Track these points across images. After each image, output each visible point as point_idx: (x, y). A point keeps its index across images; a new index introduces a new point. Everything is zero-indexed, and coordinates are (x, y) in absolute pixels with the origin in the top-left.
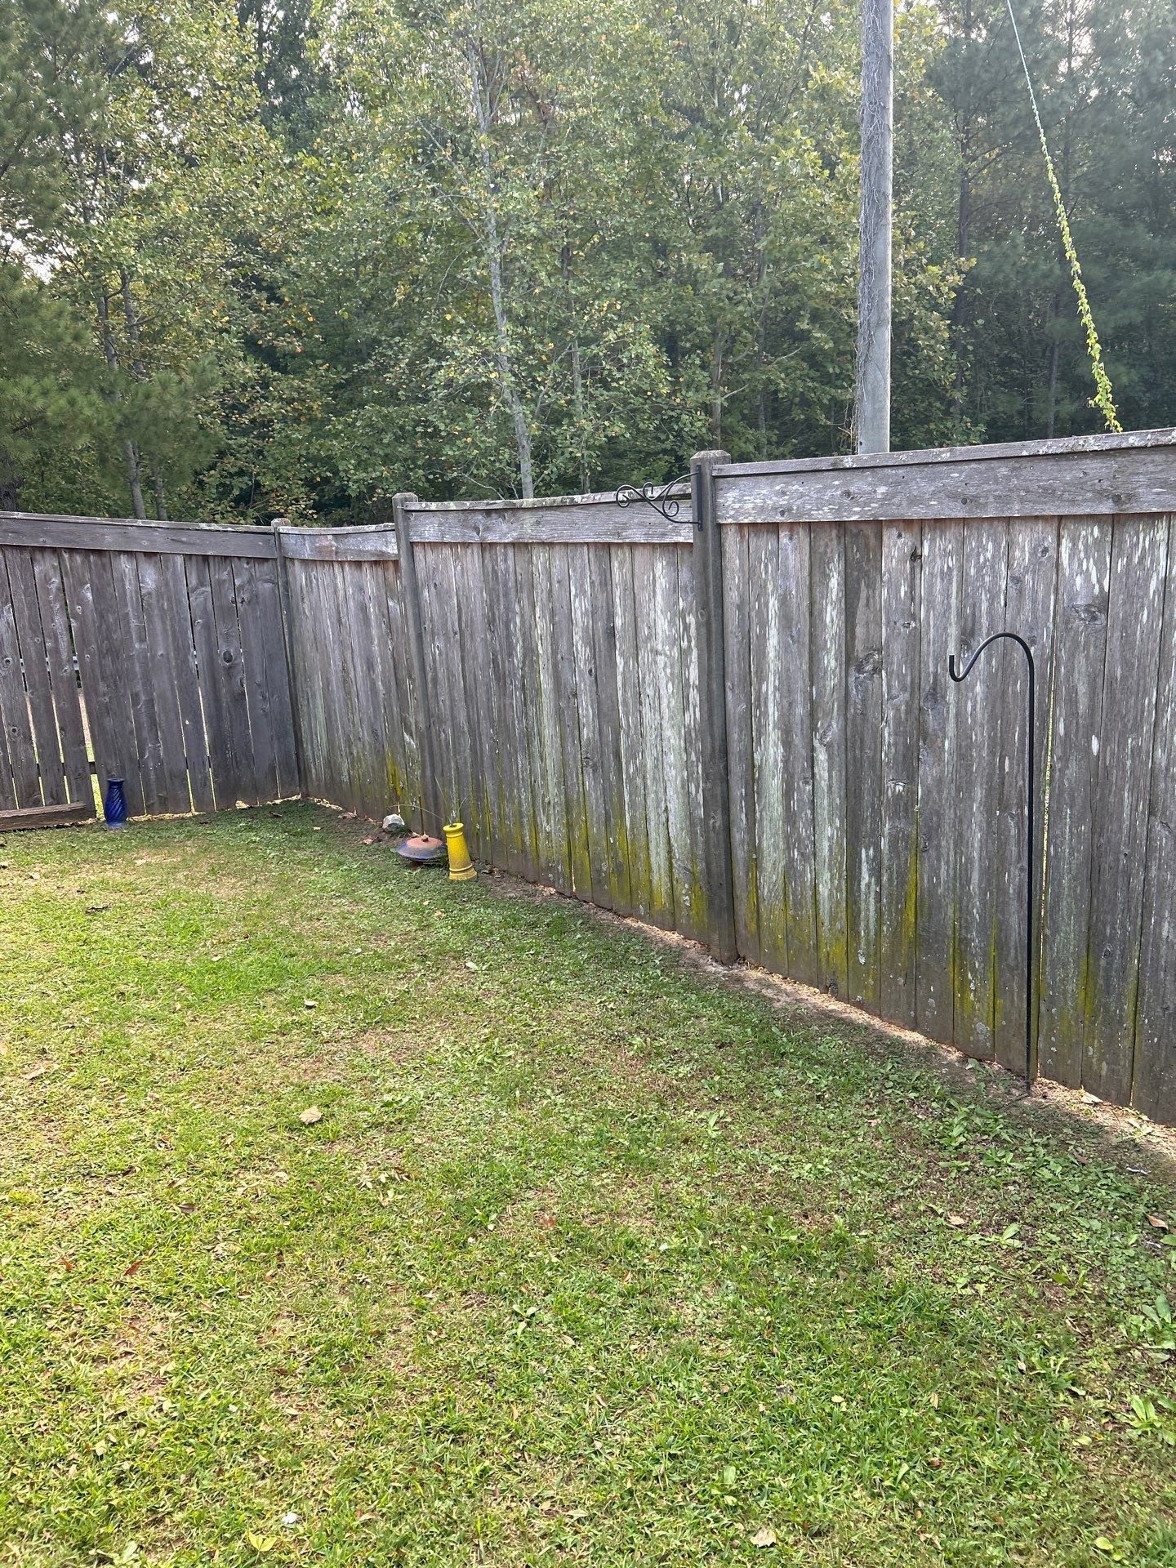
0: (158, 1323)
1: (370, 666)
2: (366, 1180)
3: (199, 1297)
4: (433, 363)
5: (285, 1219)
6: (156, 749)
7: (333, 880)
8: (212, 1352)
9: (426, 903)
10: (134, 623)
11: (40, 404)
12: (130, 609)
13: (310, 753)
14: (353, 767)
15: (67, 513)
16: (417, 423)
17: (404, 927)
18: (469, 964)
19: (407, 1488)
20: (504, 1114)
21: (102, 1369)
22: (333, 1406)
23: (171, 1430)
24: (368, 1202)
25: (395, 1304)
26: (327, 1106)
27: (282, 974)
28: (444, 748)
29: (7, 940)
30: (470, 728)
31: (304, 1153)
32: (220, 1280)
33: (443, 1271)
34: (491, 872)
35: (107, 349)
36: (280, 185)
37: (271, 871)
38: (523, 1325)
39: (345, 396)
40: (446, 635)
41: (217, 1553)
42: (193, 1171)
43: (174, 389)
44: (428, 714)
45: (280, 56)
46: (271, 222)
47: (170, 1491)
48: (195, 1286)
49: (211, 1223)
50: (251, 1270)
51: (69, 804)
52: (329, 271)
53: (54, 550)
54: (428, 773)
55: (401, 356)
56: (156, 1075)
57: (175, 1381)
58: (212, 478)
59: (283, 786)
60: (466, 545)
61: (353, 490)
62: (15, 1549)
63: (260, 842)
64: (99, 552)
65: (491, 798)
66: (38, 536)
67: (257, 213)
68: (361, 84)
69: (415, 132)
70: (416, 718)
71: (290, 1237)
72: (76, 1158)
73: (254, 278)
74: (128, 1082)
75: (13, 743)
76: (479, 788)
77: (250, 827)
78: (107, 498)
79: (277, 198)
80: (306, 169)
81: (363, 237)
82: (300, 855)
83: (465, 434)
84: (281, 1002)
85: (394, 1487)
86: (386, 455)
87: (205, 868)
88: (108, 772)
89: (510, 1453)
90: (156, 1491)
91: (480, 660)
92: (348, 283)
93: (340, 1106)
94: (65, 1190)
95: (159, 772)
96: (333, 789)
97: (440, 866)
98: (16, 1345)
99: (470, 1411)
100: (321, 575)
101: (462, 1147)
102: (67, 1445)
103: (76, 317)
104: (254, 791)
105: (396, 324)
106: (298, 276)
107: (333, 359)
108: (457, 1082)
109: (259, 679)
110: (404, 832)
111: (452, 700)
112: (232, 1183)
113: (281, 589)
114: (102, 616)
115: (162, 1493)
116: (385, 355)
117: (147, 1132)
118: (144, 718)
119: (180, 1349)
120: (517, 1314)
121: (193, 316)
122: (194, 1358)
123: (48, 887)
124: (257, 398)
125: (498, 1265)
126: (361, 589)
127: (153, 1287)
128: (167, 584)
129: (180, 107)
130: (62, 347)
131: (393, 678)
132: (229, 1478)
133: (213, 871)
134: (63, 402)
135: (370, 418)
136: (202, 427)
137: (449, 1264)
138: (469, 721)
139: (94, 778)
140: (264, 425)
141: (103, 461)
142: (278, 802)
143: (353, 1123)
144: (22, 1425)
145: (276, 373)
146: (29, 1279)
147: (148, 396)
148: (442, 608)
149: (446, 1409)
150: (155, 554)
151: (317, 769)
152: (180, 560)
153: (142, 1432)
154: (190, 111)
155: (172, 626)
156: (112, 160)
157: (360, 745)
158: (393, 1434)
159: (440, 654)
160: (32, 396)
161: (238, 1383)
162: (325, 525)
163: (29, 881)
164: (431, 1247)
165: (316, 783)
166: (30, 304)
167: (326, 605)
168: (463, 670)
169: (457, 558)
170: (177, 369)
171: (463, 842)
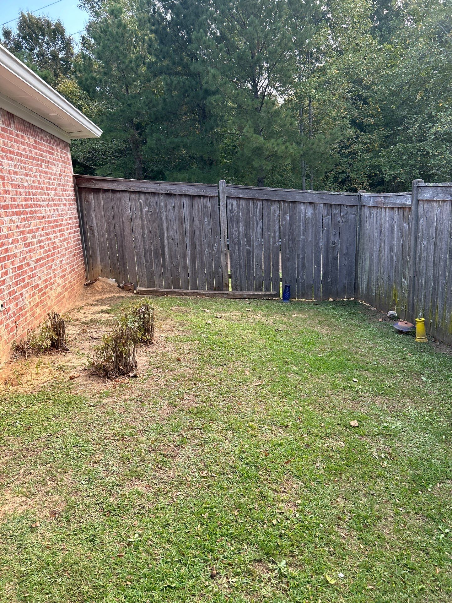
0: (296, 485)
1: (391, 249)
2: (375, 454)
3: (310, 480)
4: (430, 124)
5: (343, 460)
6: (303, 275)
7: (366, 334)
8: (314, 502)
9: (404, 349)
10: (302, 228)
11: (276, 149)
12: (301, 223)
13: (360, 282)
14: (378, 289)
15: (279, 187)
16: (420, 150)
17: (394, 357)
18: (423, 378)
19: (388, 583)
20: (437, 444)
21: (276, 495)
22: (359, 539)
23: (299, 525)
24: (376, 464)
25: (386, 508)
26: (361, 422)
27: (344, 367)
28: (420, 286)
29: (250, 336)
30: (434, 278)
31: (351, 437)
32: (318, 476)
33: (407, 501)
34: (435, 341)
35: (300, 127)
36: (374, 58)
37: (341, 326)
38: (443, 536)
39: (389, 140)
40: (428, 239)
41: (314, 577)
42: (309, 433)
43: (323, 141)
44: (415, 271)
45: (380, 6)
46: (369, 73)
47: (298, 547)
48: (309, 475)
49: (315, 454)
50: (329, 476)
51: (271, 292)
52: (390, 90)
53: (279, 201)
54: (411, 295)
55: (416, 123)
56: (297, 394)
57: (301, 507)
58: (332, 175)
59: (348, 294)
60: (444, 201)
61: (387, 178)
62: (246, 547)
63: (338, 315)
64: (293, 202)
65: (440, 309)
66: (274, 196)
67: (364, 70)
68: (413, 13)
69: (436, 28)
70: (409, 272)
71: (345, 468)
72: (269, 417)
73: (358, 96)
74: (288, 394)
75: (256, 268)
76: (434, 305)
77: (334, 308)
78: (293, 182)
79: (372, 63)
80: (386, 50)
81: (406, 74)
82: (353, 321)
83: (441, 154)
84: (344, 377)
85: (383, 580)
86: (403, 164)
87: (317, 321)
88: (286, 282)
89: (434, 586)
90: (293, 545)
91: (443, 250)
92: (397, 94)
93: (366, 423)
94: (266, 427)
95: (303, 284)
96: (367, 297)
97: (411, 335)
98: (249, 476)
99: (417, 562)
100: (376, 212)
101: (417, 454)
102: (264, 517)
103: (292, 117)
104: (336, 294)
105: (415, 110)
106: (377, 93)
107: (386, 126)
108: (416, 426)
109: (344, 252)
110: (397, 319)
111: (427, 266)
112: (323, 441)
113: (358, 218)
114: (291, 226)
115: (295, 547)
116: (409, 123)
117: (294, 414)
118: (300, 264)
119: (303, 496)
120: (440, 530)
121: (333, 113)
122: (308, 501)
123: (263, 320)
124: (353, 143)
125: (433, 506)
126: (392, 218)
127: (294, 471)
128: (315, 214)
129: (339, 33)
130: (286, 128)
131: (401, 255)
132: (319, 551)
133: (320, 323)
134: (283, 148)
135: (398, 149)
136: (331, 155)
137: (410, 499)
138: (434, 275)
139: (281, 283)
140: (354, 153)
141: (293, 169)
142: (345, 300)
143: (371, 431)
144: (249, 505)
145: (362, 133)
146: (254, 455)
147: (313, 144)
148: (428, 227)
149: (406, 558)
150: (313, 203)
151: (362, 289)
152: (321, 205)
153: (289, 522)
154: (343, 34)
155: (315, 230)
156: (311, 57)
157: (382, 281)
158: (384, 559)
159: (424, 247)
160: (274, 146)
161: (323, 516)
162: (373, 192)
163: (257, 317)
164: (402, 490)
165: (361, 294)
166: (278, 113)
167: (376, 224)
168: (434, 254)
169: (439, 206)
170: (325, 133)
171: (424, 327)
